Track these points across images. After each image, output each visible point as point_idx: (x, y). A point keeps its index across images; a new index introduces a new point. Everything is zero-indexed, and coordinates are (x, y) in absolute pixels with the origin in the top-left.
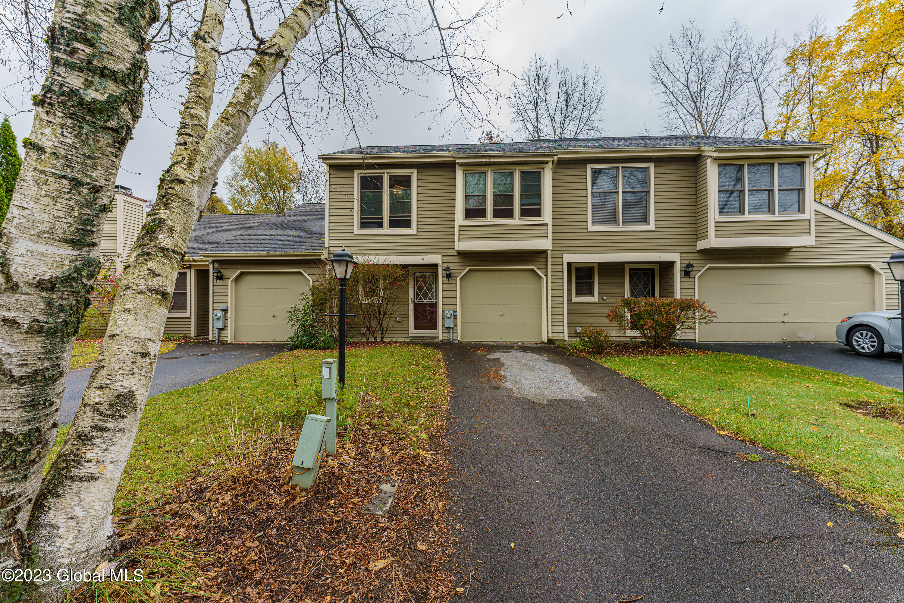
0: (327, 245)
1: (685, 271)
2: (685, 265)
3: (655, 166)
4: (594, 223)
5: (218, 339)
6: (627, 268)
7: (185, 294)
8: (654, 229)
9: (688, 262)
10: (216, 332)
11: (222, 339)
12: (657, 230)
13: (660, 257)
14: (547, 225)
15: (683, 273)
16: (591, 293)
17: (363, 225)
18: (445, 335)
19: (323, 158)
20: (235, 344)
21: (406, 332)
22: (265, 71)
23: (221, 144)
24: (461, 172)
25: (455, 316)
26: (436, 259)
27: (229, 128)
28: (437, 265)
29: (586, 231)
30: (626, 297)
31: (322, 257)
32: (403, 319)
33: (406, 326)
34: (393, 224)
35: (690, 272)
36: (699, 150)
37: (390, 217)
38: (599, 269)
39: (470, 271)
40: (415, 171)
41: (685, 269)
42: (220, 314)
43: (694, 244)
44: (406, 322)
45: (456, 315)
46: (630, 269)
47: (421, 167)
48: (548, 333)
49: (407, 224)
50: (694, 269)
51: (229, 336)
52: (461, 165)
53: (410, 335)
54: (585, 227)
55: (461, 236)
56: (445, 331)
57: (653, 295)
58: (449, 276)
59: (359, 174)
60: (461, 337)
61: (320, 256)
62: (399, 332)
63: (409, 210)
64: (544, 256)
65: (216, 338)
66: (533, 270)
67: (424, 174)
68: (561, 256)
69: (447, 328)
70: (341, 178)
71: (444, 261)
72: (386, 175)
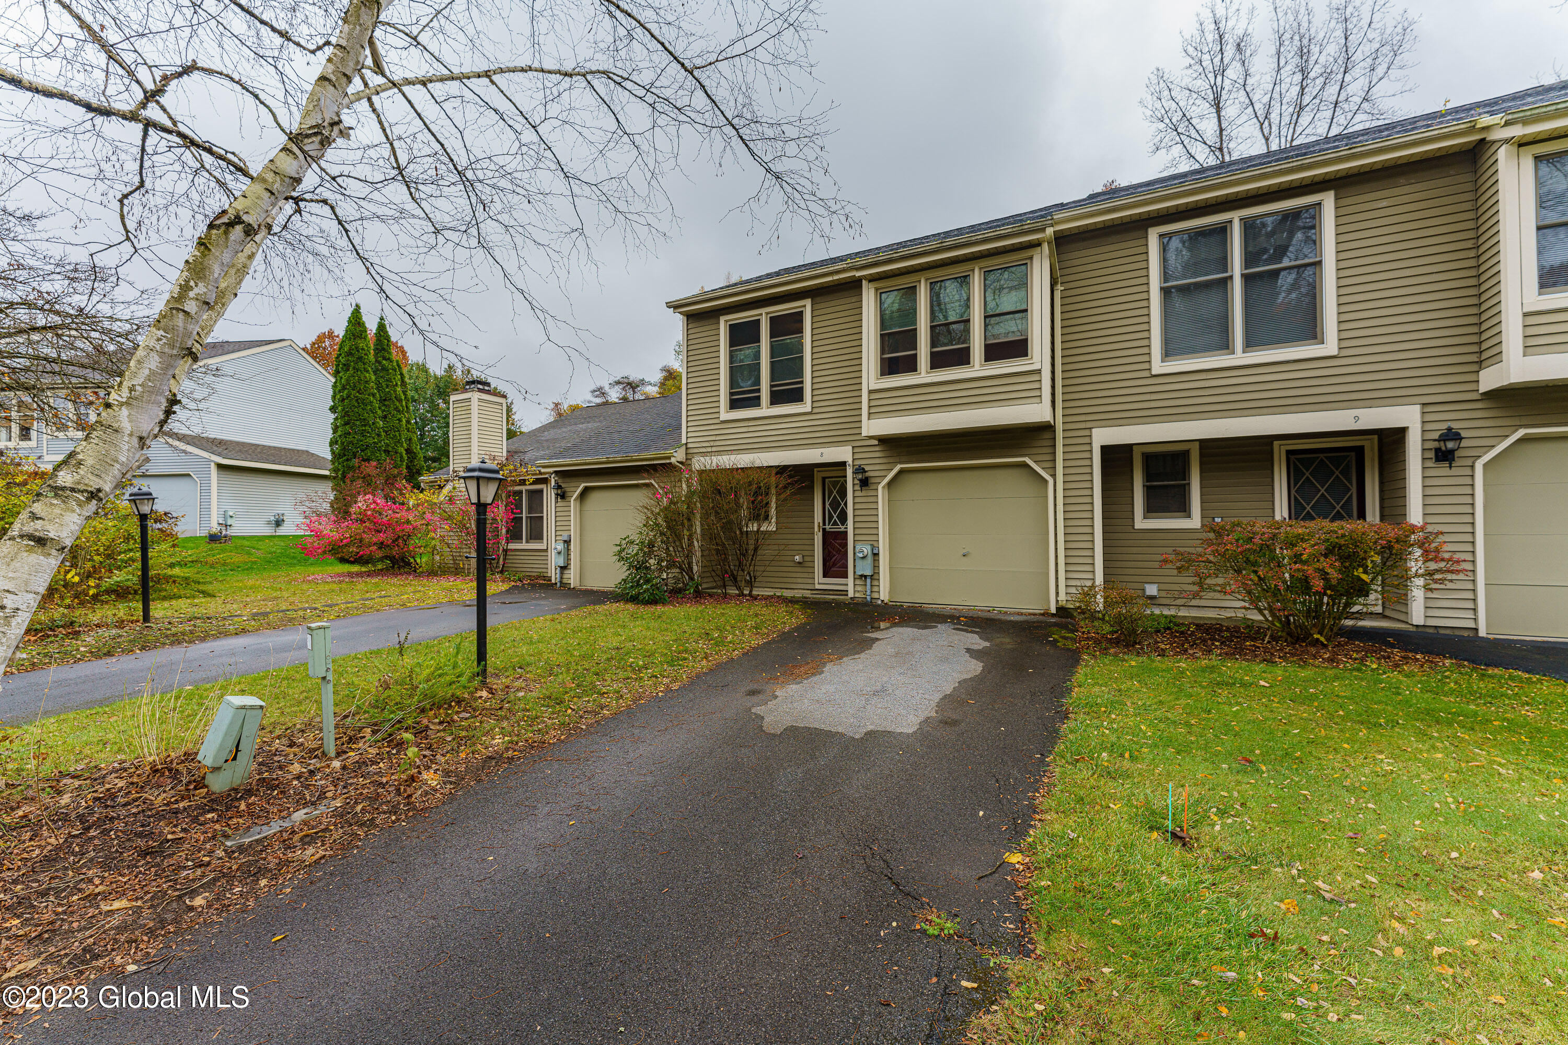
0: (684, 441)
1: (1437, 450)
2: (1436, 435)
3: (1336, 199)
4: (1167, 354)
5: (561, 582)
6: (1279, 451)
7: (542, 517)
8: (1334, 351)
9: (1444, 426)
10: (558, 569)
11: (565, 581)
12: (1345, 353)
13: (1357, 418)
14: (1039, 372)
15: (1432, 455)
16: (1183, 509)
17: (735, 404)
18: (858, 588)
19: (675, 306)
20: (580, 590)
21: (810, 581)
22: (209, 250)
23: (152, 354)
24: (872, 292)
25: (876, 555)
26: (843, 453)
27: (161, 332)
28: (843, 464)
29: (1146, 374)
30: (1278, 517)
31: (673, 460)
32: (807, 559)
33: (810, 570)
34: (777, 398)
35: (1452, 452)
36: (1472, 129)
37: (772, 386)
38: (1202, 455)
39: (901, 472)
40: (808, 303)
41: (1436, 444)
42: (560, 547)
43: (1472, 377)
44: (810, 564)
45: (878, 554)
46: (1289, 453)
47: (814, 294)
48: (1057, 593)
49: (796, 396)
50: (1464, 443)
51: (572, 576)
52: (872, 279)
53: (817, 587)
54: (1146, 366)
55: (873, 410)
56: (858, 582)
57: (1362, 515)
58: (865, 483)
59: (726, 321)
60: (891, 592)
61: (669, 458)
62: (799, 580)
63: (800, 372)
64: (1048, 435)
65: (558, 580)
66: (1025, 465)
67: (822, 305)
68: (1087, 433)
69: (861, 576)
70: (703, 330)
71: (856, 456)
72: (764, 315)
